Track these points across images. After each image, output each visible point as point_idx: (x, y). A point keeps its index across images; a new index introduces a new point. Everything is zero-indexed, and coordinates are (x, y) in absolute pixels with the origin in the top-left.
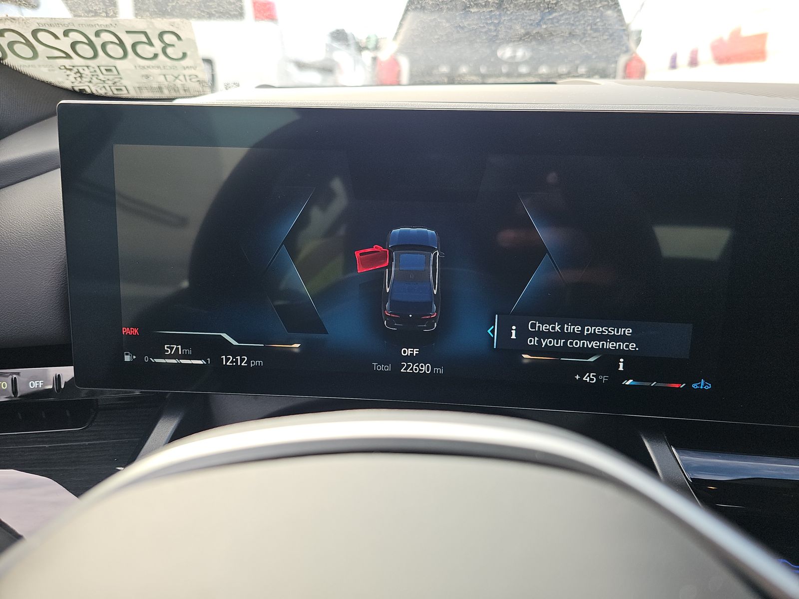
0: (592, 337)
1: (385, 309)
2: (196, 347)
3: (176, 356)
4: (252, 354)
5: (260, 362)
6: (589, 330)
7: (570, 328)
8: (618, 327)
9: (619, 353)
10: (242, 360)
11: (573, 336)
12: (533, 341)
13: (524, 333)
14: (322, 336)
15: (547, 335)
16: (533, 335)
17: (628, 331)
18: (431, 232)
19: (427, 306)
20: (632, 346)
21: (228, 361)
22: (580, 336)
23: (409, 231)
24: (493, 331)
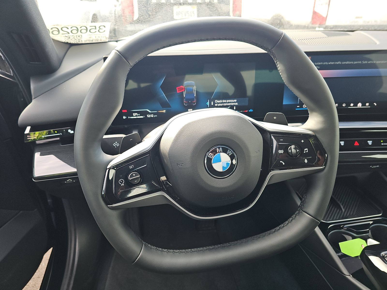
0: (228, 103)
1: (184, 101)
2: (141, 113)
3: (136, 116)
4: (154, 114)
5: (156, 116)
6: (228, 101)
7: (224, 101)
8: (233, 100)
9: (234, 106)
10: (152, 116)
11: (225, 103)
12: (216, 105)
13: (214, 103)
14: (171, 108)
15: (220, 103)
16: (216, 103)
17: (236, 101)
18: (193, 82)
19: (193, 99)
20: (237, 104)
21: (149, 116)
22: (226, 103)
23: (188, 82)
24: (208, 104)
